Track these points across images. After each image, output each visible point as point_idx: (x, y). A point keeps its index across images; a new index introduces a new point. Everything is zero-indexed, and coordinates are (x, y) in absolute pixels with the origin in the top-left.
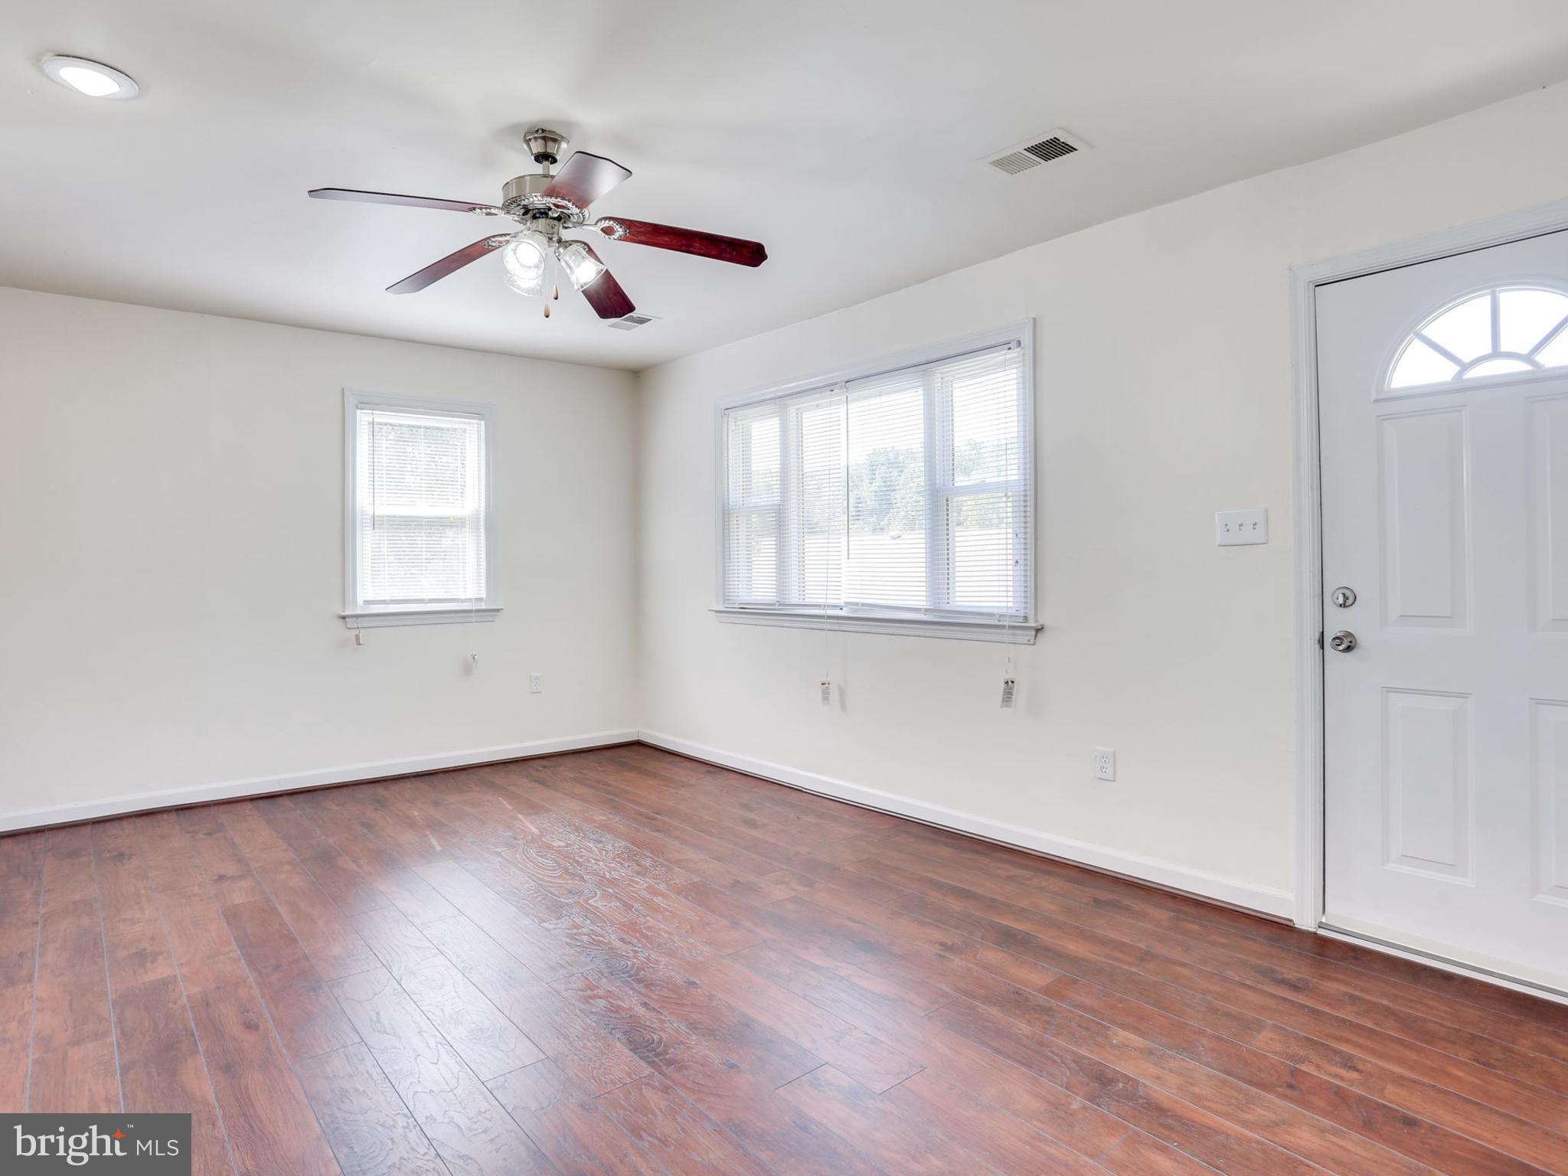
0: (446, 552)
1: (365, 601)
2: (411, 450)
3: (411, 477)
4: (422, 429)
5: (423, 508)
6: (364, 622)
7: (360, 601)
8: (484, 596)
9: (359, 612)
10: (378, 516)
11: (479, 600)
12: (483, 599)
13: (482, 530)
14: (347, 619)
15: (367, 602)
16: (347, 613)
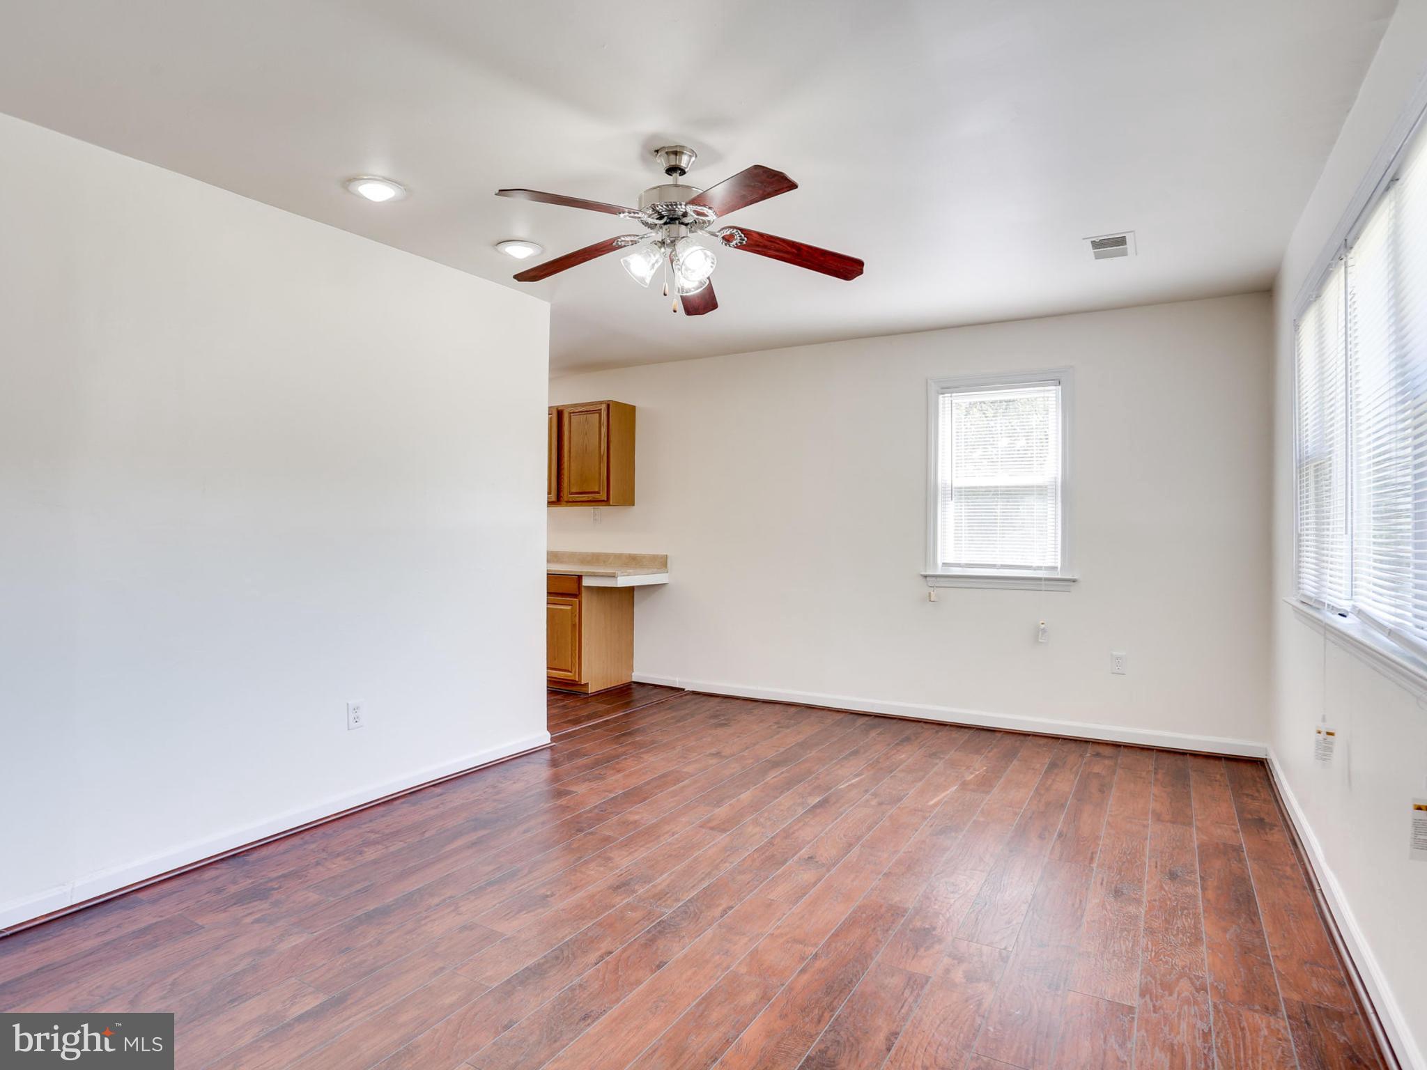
0: (1024, 519)
1: (944, 564)
2: (993, 425)
3: (993, 449)
4: (1004, 403)
5: (1003, 479)
6: (942, 582)
7: (940, 563)
8: (1059, 565)
9: (939, 572)
10: (955, 488)
11: (1054, 568)
12: (1057, 568)
13: (1059, 499)
14: (928, 579)
15: (945, 564)
16: (927, 573)
